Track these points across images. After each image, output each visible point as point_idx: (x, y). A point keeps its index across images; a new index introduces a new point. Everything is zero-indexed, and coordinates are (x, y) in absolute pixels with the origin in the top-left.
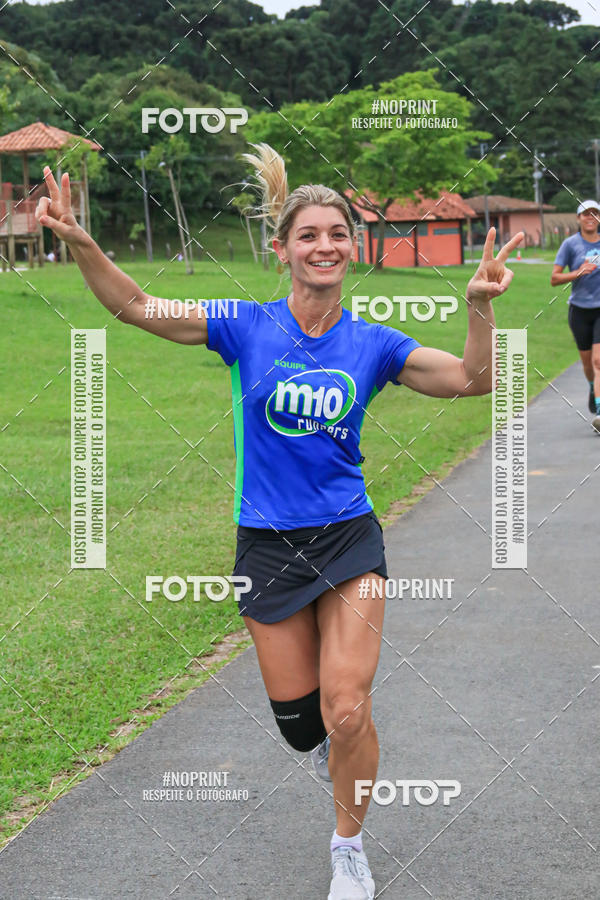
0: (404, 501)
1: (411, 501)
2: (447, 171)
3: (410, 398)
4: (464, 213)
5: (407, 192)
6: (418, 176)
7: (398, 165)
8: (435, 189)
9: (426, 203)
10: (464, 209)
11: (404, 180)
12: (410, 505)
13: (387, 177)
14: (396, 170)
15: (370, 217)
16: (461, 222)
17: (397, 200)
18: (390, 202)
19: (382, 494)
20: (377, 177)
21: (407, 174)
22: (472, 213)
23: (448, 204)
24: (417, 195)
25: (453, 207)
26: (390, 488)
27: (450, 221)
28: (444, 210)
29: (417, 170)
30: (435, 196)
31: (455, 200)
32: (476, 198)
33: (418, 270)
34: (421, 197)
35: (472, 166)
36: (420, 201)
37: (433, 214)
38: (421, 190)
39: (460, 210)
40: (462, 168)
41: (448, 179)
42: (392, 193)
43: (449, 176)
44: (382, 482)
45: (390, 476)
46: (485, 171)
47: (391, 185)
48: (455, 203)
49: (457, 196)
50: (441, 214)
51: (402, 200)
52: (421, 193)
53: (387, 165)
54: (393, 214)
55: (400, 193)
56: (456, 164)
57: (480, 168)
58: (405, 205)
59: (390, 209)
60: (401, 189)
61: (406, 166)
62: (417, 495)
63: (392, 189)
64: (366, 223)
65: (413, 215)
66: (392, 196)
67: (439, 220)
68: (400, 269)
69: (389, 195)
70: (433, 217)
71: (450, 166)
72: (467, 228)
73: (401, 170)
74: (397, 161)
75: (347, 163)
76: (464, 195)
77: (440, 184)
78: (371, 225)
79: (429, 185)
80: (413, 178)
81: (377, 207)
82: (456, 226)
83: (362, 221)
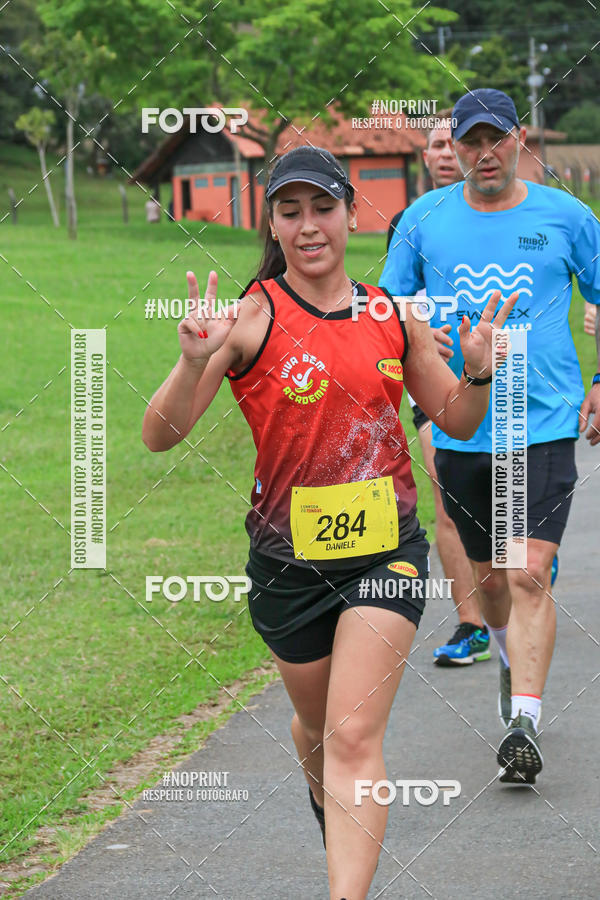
2: (382, 74)
4: (411, 144)
5: (314, 107)
6: (334, 81)
7: (300, 63)
8: (361, 104)
9: (346, 125)
10: (411, 137)
11: (309, 87)
13: (280, 84)
14: (294, 72)
15: (250, 149)
16: (406, 158)
17: (298, 120)
18: (284, 124)
20: (262, 82)
21: (314, 77)
24: (332, 113)
25: (393, 132)
27: (388, 156)
28: (378, 138)
29: (331, 71)
30: (362, 114)
34: (338, 116)
35: (423, 66)
36: (336, 123)
37: (359, 144)
38: (339, 104)
39: (404, 137)
40: (405, 69)
41: (382, 87)
42: (290, 109)
43: (385, 81)
46: (446, 76)
47: (286, 96)
50: (372, 144)
51: (307, 120)
52: (338, 109)
53: (280, 62)
55: (302, 109)
56: (397, 63)
57: (438, 72)
58: (313, 128)
59: (284, 136)
60: (303, 103)
61: (311, 66)
63: (288, 103)
64: (243, 158)
66: (288, 114)
67: (369, 155)
69: (283, 113)
70: (358, 150)
71: (386, 66)
72: (417, 168)
73: (303, 71)
74: (295, 57)
75: (212, 59)
77: (367, 95)
78: (253, 163)
79: (350, 97)
80: (325, 86)
81: (261, 132)
82: (398, 165)
83: (237, 156)
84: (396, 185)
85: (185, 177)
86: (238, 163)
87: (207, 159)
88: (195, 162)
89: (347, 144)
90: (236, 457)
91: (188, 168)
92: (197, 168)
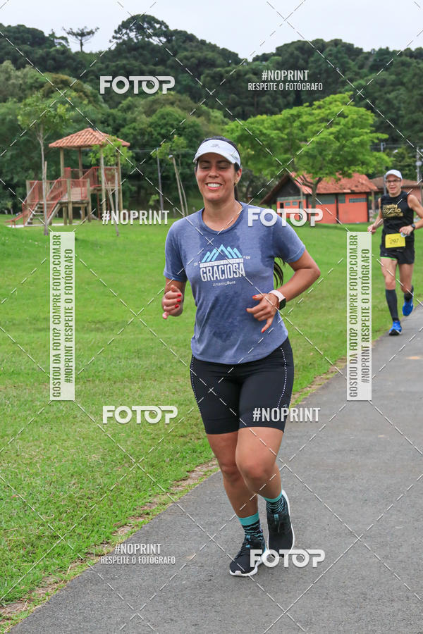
0: (324, 376)
1: (328, 376)
2: (358, 160)
3: (330, 308)
4: (370, 189)
5: (331, 173)
6: (338, 163)
7: (325, 155)
8: (350, 171)
9: (344, 181)
10: (369, 186)
11: (329, 165)
12: (328, 379)
13: (318, 165)
14: (324, 159)
15: (307, 190)
16: (368, 194)
17: (324, 179)
18: (320, 180)
19: (309, 372)
20: (311, 164)
21: (331, 161)
22: (375, 188)
23: (359, 182)
24: (338, 175)
25: (362, 184)
26: (315, 367)
27: (360, 193)
28: (357, 186)
29: (338, 159)
30: (349, 176)
31: (364, 179)
32: (377, 179)
33: (338, 225)
34: (340, 176)
35: (374, 156)
36: (340, 179)
38: (341, 172)
39: (367, 186)
40: (368, 157)
41: (359, 165)
42: (322, 174)
43: (359, 162)
44: (309, 363)
45: (314, 359)
46: (383, 160)
47: (321, 169)
48: (364, 182)
49: (365, 177)
50: (354, 189)
51: (328, 179)
52: (340, 174)
53: (318, 156)
54: (322, 188)
55: (327, 174)
56: (364, 155)
57: (380, 158)
58: (330, 183)
59: (319, 185)
60: (327, 172)
61: (330, 157)
62: (332, 372)
63: (321, 172)
64: (304, 194)
65: (336, 189)
66: (321, 176)
67: (353, 193)
68: (326, 224)
69: (319, 176)
70: (349, 191)
71: (360, 156)
72: (371, 198)
73: (327, 158)
74: (324, 153)
75: (292, 154)
76: (370, 176)
77: (353, 168)
78: (308, 196)
79: (346, 169)
80: (336, 165)
81: (311, 183)
82: (364, 197)
83: (301, 193)
84: (363, 205)
85: (281, 202)
86: (302, 196)
87: (290, 195)
88: (286, 196)
89: (344, 189)
90: (299, 307)
91: (283, 198)
92: (286, 198)
